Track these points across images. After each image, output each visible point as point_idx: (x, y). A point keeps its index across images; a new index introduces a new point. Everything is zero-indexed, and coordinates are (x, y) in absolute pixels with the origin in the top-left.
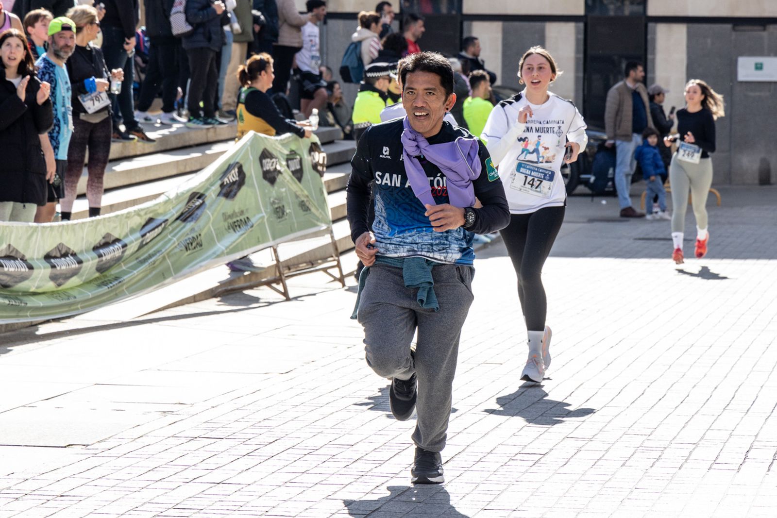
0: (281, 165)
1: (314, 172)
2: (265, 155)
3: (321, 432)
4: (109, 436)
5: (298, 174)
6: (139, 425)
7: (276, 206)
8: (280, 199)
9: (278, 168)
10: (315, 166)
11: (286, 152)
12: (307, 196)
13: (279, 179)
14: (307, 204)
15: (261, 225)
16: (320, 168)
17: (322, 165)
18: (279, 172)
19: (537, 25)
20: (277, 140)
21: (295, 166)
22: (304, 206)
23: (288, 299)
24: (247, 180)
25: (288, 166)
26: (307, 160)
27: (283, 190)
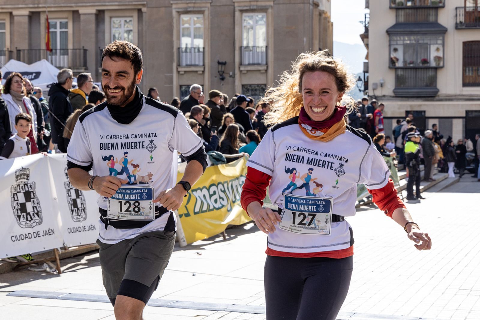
10: (394, 165)
16: (396, 165)
17: (397, 165)
19: (450, 120)
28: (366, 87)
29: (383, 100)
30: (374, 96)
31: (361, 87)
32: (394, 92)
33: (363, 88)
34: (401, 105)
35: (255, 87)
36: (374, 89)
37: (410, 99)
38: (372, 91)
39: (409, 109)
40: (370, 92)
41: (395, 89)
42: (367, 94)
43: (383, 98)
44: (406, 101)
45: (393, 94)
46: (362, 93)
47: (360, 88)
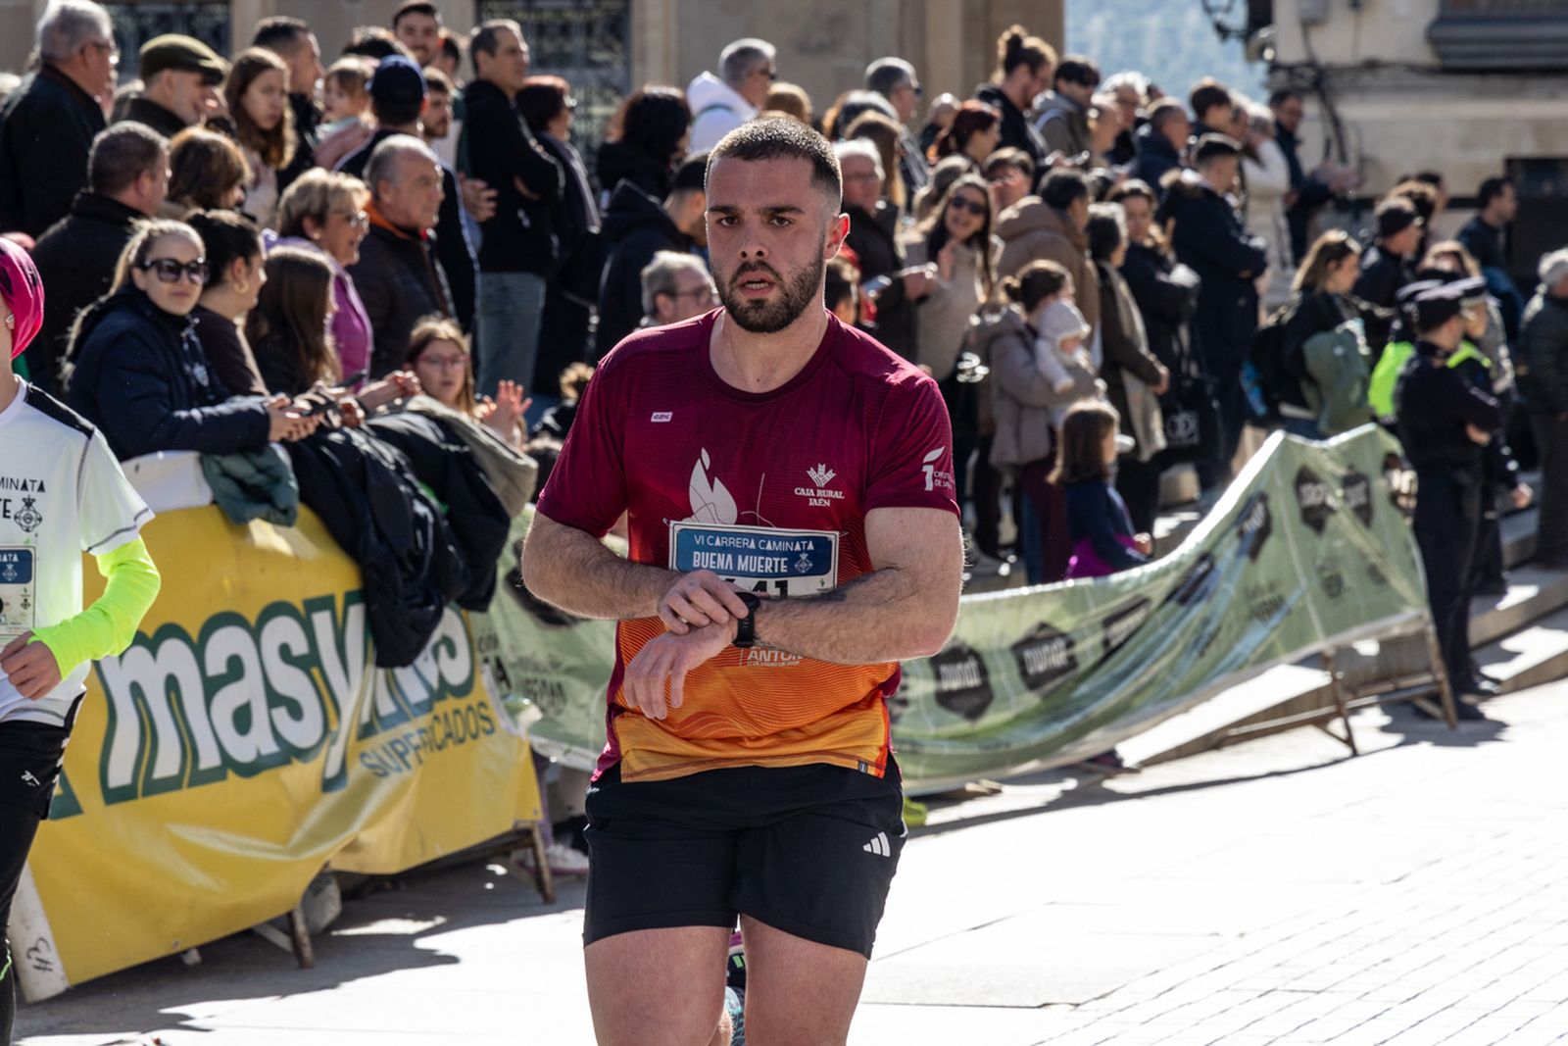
0: (1335, 497)
1: (1393, 511)
2: (1305, 477)
3: (1497, 981)
4: (1113, 988)
5: (1364, 513)
6: (1157, 972)
7: (1327, 574)
8: (1333, 559)
9: (1331, 501)
10: (1394, 496)
11: (1342, 471)
12: (1381, 555)
13: (1331, 522)
14: (1383, 570)
15: (1304, 609)
16: (1403, 501)
17: (1408, 495)
18: (1331, 510)
20: (1324, 450)
21: (1357, 495)
22: (1376, 576)
23: (1355, 754)
24: (1275, 525)
25: (1345, 498)
26: (1379, 485)
27: (1338, 544)
28: (1260, 12)
29: (1362, 91)
30: (1311, 64)
31: (1228, 10)
32: (1433, 39)
33: (1238, 18)
34: (1476, 124)
35: (558, 11)
36: (1308, 24)
37: (1535, 84)
38: (1296, 33)
39: (1528, 148)
40: (1286, 42)
41: (1441, 21)
42: (1269, 54)
43: (1366, 79)
44: (1509, 94)
45: (1424, 56)
46: (1235, 46)
47: (1220, 16)
